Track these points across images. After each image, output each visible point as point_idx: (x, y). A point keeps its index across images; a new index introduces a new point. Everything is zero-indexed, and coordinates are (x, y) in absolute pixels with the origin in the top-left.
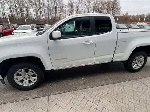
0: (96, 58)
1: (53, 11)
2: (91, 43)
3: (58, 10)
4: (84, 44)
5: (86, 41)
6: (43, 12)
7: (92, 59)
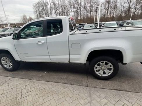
0: (51, 57)
1: (88, 10)
2: (43, 43)
3: (94, 9)
4: (37, 43)
5: (38, 41)
6: (79, 13)
7: (48, 57)
